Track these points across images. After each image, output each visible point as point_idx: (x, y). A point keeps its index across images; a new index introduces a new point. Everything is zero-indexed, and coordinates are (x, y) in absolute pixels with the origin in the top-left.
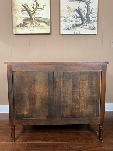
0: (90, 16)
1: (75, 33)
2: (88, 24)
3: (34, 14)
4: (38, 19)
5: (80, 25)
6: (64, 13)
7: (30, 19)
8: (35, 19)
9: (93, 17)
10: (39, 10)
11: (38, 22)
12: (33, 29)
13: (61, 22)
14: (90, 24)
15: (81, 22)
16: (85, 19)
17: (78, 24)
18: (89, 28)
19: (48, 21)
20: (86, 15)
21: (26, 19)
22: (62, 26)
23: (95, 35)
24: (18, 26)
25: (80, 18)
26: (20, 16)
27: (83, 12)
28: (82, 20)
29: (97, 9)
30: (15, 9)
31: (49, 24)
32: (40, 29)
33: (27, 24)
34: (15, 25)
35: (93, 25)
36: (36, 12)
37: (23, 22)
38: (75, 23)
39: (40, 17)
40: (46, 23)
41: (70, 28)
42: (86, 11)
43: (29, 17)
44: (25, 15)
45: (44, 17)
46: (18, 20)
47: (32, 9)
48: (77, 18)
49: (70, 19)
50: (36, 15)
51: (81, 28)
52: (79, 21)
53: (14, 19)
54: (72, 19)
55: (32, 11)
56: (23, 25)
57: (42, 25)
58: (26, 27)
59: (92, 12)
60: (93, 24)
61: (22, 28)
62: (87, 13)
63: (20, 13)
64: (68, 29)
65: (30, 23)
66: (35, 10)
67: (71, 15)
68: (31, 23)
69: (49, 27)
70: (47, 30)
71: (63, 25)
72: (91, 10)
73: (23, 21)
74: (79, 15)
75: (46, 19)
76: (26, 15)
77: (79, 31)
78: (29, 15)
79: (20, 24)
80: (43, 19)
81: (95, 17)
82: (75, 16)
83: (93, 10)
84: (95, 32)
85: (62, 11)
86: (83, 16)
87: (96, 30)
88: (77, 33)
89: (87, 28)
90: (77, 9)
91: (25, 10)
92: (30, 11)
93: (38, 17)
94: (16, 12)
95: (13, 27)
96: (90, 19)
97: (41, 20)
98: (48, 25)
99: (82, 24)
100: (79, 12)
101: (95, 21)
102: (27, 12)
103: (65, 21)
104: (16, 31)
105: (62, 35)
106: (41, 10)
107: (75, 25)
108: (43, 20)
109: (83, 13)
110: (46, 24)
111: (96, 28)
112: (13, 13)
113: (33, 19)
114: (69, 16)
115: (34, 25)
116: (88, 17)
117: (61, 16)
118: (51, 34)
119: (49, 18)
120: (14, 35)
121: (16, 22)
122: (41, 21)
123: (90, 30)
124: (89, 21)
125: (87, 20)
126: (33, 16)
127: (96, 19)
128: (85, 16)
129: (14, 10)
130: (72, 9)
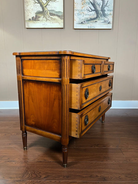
0: (105, 9)
1: (89, 27)
2: (103, 18)
3: (47, 7)
4: (51, 12)
5: (94, 19)
6: (78, 6)
7: (43, 12)
8: (47, 12)
9: (109, 10)
10: (52, 3)
11: (51, 16)
12: (45, 22)
13: (75, 16)
14: (105, 18)
15: (95, 16)
16: (100, 12)
17: (92, 18)
18: (104, 22)
19: (61, 15)
20: (102, 8)
21: (39, 13)
22: (75, 20)
23: (110, 29)
24: (30, 20)
25: (95, 12)
26: (32, 9)
27: (98, 4)
28: (97, 13)
29: (113, 2)
30: (27, 2)
31: (62, 17)
32: (53, 23)
33: (39, 17)
34: (27, 19)
35: (108, 19)
36: (48, 4)
37: (36, 16)
38: (89, 16)
39: (53, 10)
40: (59, 16)
41: (84, 22)
42: (101, 4)
43: (41, 10)
44: (37, 8)
45: (57, 10)
46: (30, 14)
47: (45, 2)
48: (92, 11)
49: (84, 12)
50: (49, 8)
51: (96, 22)
52: (93, 14)
53: (26, 12)
54: (86, 12)
55: (44, 3)
56: (35, 19)
57: (55, 19)
58: (38, 20)
59: (108, 5)
60: (108, 17)
61: (34, 22)
62: (102, 6)
63: (33, 6)
64: (82, 23)
65: (42, 17)
66: (48, 3)
67: (85, 8)
68: (44, 17)
69: (62, 21)
70: (60, 24)
71: (77, 19)
72: (106, 3)
73: (35, 14)
74: (94, 7)
75: (59, 12)
76: (39, 7)
77: (93, 25)
78: (41, 8)
79: (33, 18)
80: (56, 12)
81: (110, 11)
82: (90, 9)
83: (108, 2)
84: (110, 26)
85: (75, 4)
86: (98, 9)
87: (111, 25)
88: (91, 27)
89: (102, 23)
90: (92, 2)
91: (38, 2)
92: (43, 4)
93: (51, 10)
94: (28, 4)
95: (25, 21)
96: (105, 12)
97: (54, 13)
98: (61, 19)
99: (97, 17)
100: (93, 5)
101: (110, 14)
102: (39, 5)
103: (79, 14)
104: (28, 25)
105: (75, 29)
106: (53, 3)
107: (89, 19)
108: (56, 14)
109: (97, 6)
110: (59, 18)
111: (112, 23)
112: (25, 6)
113: (46, 13)
114: (83, 9)
115: (46, 18)
116: (103, 10)
117: (75, 9)
118: (64, 28)
119: (62, 11)
120: (26, 29)
121: (28, 15)
122: (54, 15)
123: (104, 25)
124: (104, 15)
125: (103, 13)
126: (46, 9)
127: (112, 13)
128: (99, 9)
129: (25, 2)
130: (86, 2)
